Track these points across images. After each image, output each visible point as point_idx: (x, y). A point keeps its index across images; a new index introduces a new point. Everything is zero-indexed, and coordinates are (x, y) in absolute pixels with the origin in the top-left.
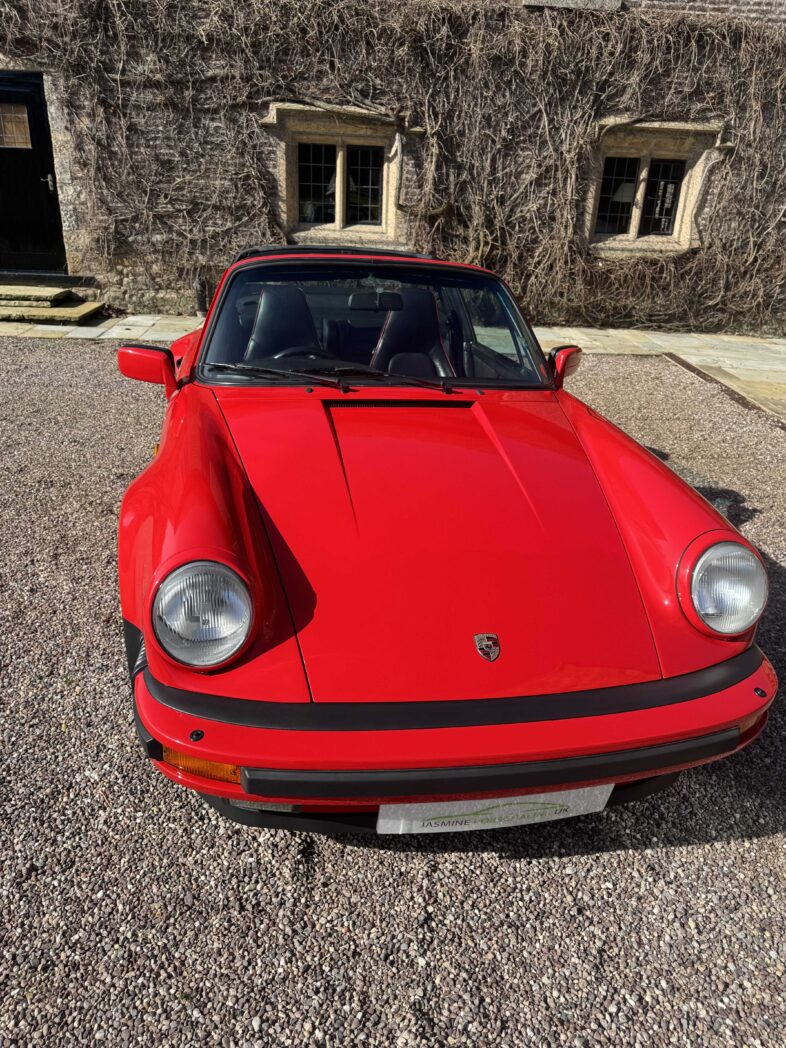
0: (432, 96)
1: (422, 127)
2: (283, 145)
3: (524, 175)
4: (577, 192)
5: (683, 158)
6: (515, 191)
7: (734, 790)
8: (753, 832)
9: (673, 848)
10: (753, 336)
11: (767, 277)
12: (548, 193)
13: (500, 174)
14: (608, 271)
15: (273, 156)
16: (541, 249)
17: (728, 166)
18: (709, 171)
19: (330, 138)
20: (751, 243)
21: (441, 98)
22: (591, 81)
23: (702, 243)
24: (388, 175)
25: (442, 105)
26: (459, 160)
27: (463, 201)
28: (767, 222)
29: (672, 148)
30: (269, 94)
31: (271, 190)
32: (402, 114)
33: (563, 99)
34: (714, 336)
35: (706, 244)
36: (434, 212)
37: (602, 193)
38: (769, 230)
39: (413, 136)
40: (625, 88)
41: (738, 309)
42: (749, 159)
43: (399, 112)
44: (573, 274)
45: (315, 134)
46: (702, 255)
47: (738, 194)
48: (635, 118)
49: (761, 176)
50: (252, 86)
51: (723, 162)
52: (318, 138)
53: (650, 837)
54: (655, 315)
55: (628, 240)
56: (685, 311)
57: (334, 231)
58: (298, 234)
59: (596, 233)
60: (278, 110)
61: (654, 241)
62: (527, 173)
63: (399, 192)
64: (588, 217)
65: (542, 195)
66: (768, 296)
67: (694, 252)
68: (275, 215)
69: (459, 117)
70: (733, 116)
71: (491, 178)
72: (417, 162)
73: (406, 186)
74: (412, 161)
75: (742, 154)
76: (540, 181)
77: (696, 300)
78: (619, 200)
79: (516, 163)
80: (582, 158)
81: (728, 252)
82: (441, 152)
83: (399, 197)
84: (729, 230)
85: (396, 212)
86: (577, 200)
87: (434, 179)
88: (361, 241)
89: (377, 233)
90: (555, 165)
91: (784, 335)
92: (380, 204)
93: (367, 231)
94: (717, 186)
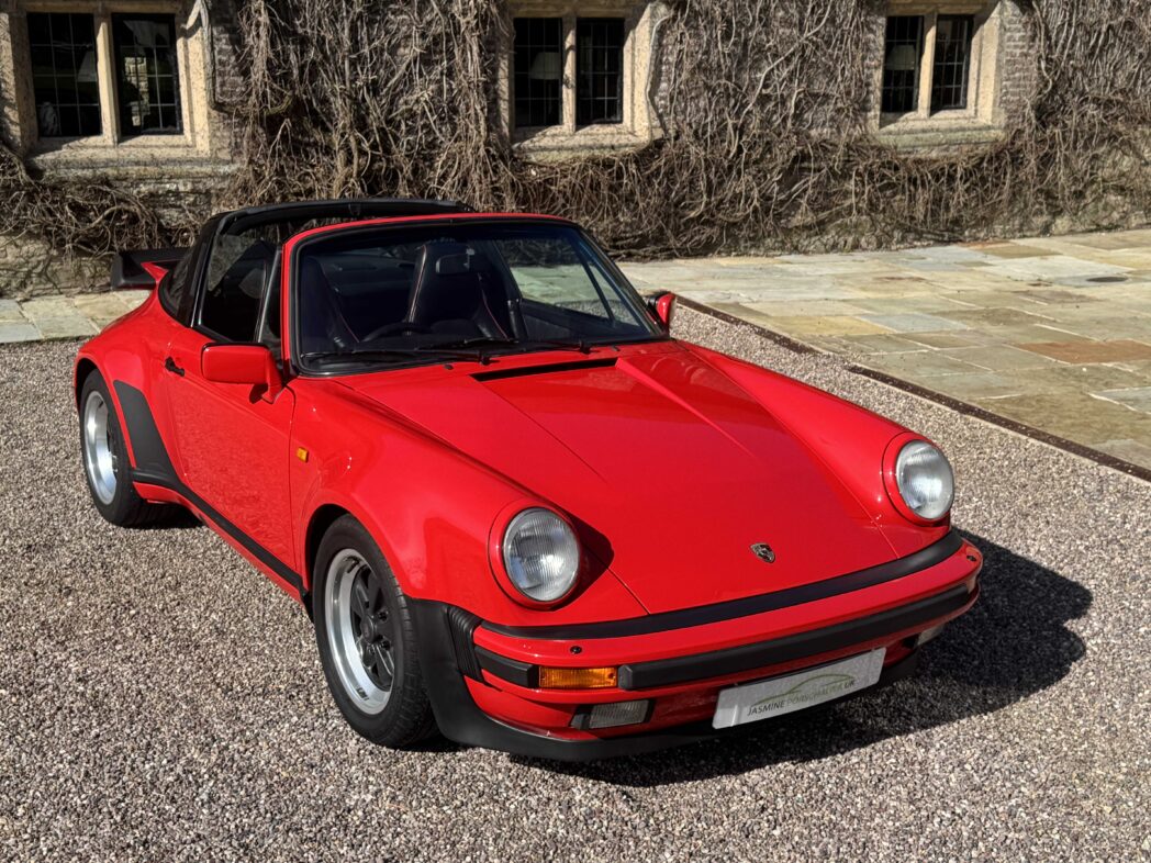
3: (401, 51)
4: (484, 71)
5: (618, 16)
6: (392, 74)
7: (958, 686)
8: (986, 709)
9: (929, 730)
10: (757, 255)
11: (759, 172)
12: (442, 74)
13: (366, 50)
14: (546, 181)
16: (444, 157)
17: (682, 24)
18: (658, 32)
19: (82, 4)
20: (730, 127)
23: (666, 131)
24: (187, 58)
26: (300, 31)
27: (314, 91)
28: (744, 97)
29: (603, 3)
34: (705, 260)
35: (672, 132)
36: (272, 111)
37: (517, 69)
38: (750, 107)
41: (731, 220)
42: (707, 13)
44: (496, 189)
46: (669, 147)
47: (701, 63)
49: (726, 36)
51: (674, 19)
52: (62, 4)
53: (906, 727)
54: (622, 239)
55: (563, 135)
56: (661, 229)
57: (105, 147)
58: (41, 157)
59: (518, 126)
61: (600, 133)
62: (407, 46)
63: (214, 85)
64: (504, 106)
65: (432, 77)
66: (766, 198)
67: (658, 145)
68: (0, 129)
71: (354, 56)
72: (234, 36)
73: (222, 74)
74: (227, 36)
75: (697, 8)
76: (427, 58)
77: (672, 212)
78: (541, 77)
79: (387, 32)
80: (484, 22)
81: (702, 142)
82: (271, 21)
83: (214, 91)
84: (698, 111)
85: (209, 113)
86: (485, 83)
87: (269, 61)
88: (155, 162)
89: (178, 146)
90: (447, 34)
91: (796, 249)
92: (176, 101)
93: (160, 143)
94: (672, 53)
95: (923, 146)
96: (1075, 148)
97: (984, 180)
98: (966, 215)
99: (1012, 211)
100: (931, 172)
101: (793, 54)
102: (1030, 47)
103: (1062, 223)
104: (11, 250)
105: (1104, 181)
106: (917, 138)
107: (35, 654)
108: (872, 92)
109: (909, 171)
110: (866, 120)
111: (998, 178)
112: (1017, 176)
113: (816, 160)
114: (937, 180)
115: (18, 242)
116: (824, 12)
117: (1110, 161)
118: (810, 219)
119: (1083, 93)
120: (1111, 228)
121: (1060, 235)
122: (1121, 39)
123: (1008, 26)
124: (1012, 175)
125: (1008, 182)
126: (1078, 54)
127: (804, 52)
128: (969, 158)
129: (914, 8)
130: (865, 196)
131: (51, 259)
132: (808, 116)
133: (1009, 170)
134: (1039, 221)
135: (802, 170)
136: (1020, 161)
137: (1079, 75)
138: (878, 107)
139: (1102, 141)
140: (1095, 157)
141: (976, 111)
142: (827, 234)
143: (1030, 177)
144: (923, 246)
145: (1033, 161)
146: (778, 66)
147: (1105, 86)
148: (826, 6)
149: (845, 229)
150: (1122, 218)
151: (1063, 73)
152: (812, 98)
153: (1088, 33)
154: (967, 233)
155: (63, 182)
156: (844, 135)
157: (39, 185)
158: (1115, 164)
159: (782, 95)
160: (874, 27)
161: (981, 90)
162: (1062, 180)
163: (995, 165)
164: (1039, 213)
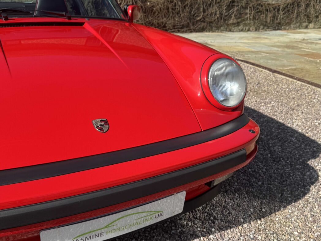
7: (247, 199)
8: (261, 216)
9: (223, 232)
11: (219, 6)
14: (152, 6)
34: (202, 33)
41: (210, 21)
53: (210, 229)
54: (176, 26)
56: (188, 23)
66: (221, 14)
77: (192, 17)
91: (230, 31)
96: (317, 2)
97: (288, 11)
98: (283, 22)
99: (296, 21)
100: (273, 8)
103: (311, 25)
109: (266, 7)
111: (293, 10)
112: (299, 10)
113: (237, 3)
114: (274, 10)
118: (235, 21)
121: (311, 29)
124: (297, 9)
125: (296, 12)
128: (285, 4)
130: (252, 15)
133: (296, 8)
134: (305, 24)
135: (233, 6)
136: (299, 5)
142: (240, 26)
143: (302, 11)
144: (269, 31)
145: (304, 6)
149: (245, 25)
154: (283, 27)
162: (312, 12)
163: (292, 6)
164: (305, 22)
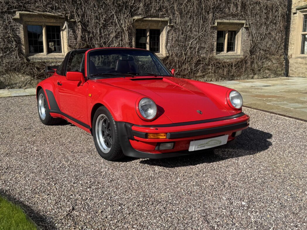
0: (76, 9)
1: (74, 19)
2: (22, 26)
3: (111, 35)
4: (129, 40)
5: (159, 29)
6: (109, 40)
7: (244, 150)
11: (190, 63)
12: (120, 40)
13: (103, 35)
15: (18, 29)
17: (173, 31)
18: (167, 32)
19: (40, 23)
20: (183, 54)
21: (80, 10)
22: (128, 6)
23: (169, 54)
24: (63, 36)
25: (80, 12)
26: (88, 30)
27: (91, 43)
28: (186, 47)
29: (155, 26)
30: (16, 8)
31: (18, 42)
32: (66, 15)
33: (120, 11)
35: (171, 55)
36: (82, 47)
37: (136, 40)
38: (188, 49)
39: (71, 22)
40: (139, 8)
41: (184, 74)
42: (178, 29)
43: (66, 14)
45: (34, 22)
46: (170, 58)
47: (177, 39)
48: (143, 17)
49: (182, 34)
50: (9, 6)
51: (171, 29)
52: (35, 23)
57: (44, 55)
58: (30, 57)
60: (20, 14)
62: (112, 34)
63: (69, 41)
65: (118, 41)
66: (191, 69)
67: (168, 57)
68: (20, 50)
69: (87, 16)
70: (171, 16)
71: (100, 36)
72: (74, 31)
73: (71, 39)
74: (72, 31)
75: (176, 27)
76: (117, 37)
78: (142, 42)
79: (108, 31)
80: (129, 29)
81: (177, 57)
82: (82, 27)
83: (69, 42)
84: (176, 50)
85: (68, 48)
86: (129, 42)
87: (81, 36)
88: (55, 58)
89: (61, 55)
90: (121, 31)
92: (60, 45)
93: (57, 54)
94: (170, 37)
95: (226, 59)
96: (259, 60)
97: (239, 66)
98: (235, 74)
99: (245, 74)
100: (227, 64)
101: (197, 38)
102: (248, 38)
103: (256, 76)
104: (23, 78)
105: (265, 67)
106: (224, 57)
107: (26, 146)
108: (214, 47)
109: (222, 64)
110: (213, 53)
111: (242, 66)
113: (202, 61)
114: (229, 66)
115: (24, 76)
116: (204, 29)
117: (266, 63)
118: (201, 74)
119: (260, 48)
120: (267, 78)
121: (255, 79)
122: (268, 37)
123: (243, 33)
124: (245, 65)
125: (244, 67)
126: (259, 40)
127: (199, 37)
128: (236, 62)
129: (223, 29)
130: (213, 70)
131: (32, 80)
132: (200, 52)
134: (251, 76)
135: (199, 63)
136: (247, 62)
137: (259, 44)
138: (216, 50)
139: (264, 59)
140: (263, 62)
141: (237, 52)
142: (205, 78)
143: (249, 66)
144: (226, 81)
145: (249, 63)
146: (194, 40)
147: (265, 47)
148: (204, 28)
149: (209, 77)
150: (269, 75)
151: (255, 44)
152: (201, 48)
153: (261, 35)
154: (235, 78)
155: (35, 62)
156: (208, 56)
157: (29, 63)
158: (267, 64)
159: (195, 47)
160: (215, 33)
161: (238, 47)
162: (256, 67)
163: (241, 63)
164: (251, 74)
